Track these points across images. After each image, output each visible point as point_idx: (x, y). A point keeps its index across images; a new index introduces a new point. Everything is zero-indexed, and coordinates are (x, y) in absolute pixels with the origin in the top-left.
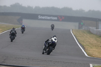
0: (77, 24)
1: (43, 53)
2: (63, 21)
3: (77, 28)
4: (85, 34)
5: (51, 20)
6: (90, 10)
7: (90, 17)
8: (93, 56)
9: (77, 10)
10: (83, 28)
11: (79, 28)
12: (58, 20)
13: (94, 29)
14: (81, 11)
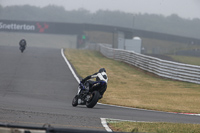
0: (74, 38)
1: (75, 105)
2: (46, 32)
3: (74, 47)
4: (90, 59)
5: (23, 31)
6: (100, 11)
7: (100, 23)
8: (108, 101)
9: (74, 11)
10: (87, 47)
11: (78, 46)
12: (36, 31)
13: (109, 47)
14: (82, 13)
